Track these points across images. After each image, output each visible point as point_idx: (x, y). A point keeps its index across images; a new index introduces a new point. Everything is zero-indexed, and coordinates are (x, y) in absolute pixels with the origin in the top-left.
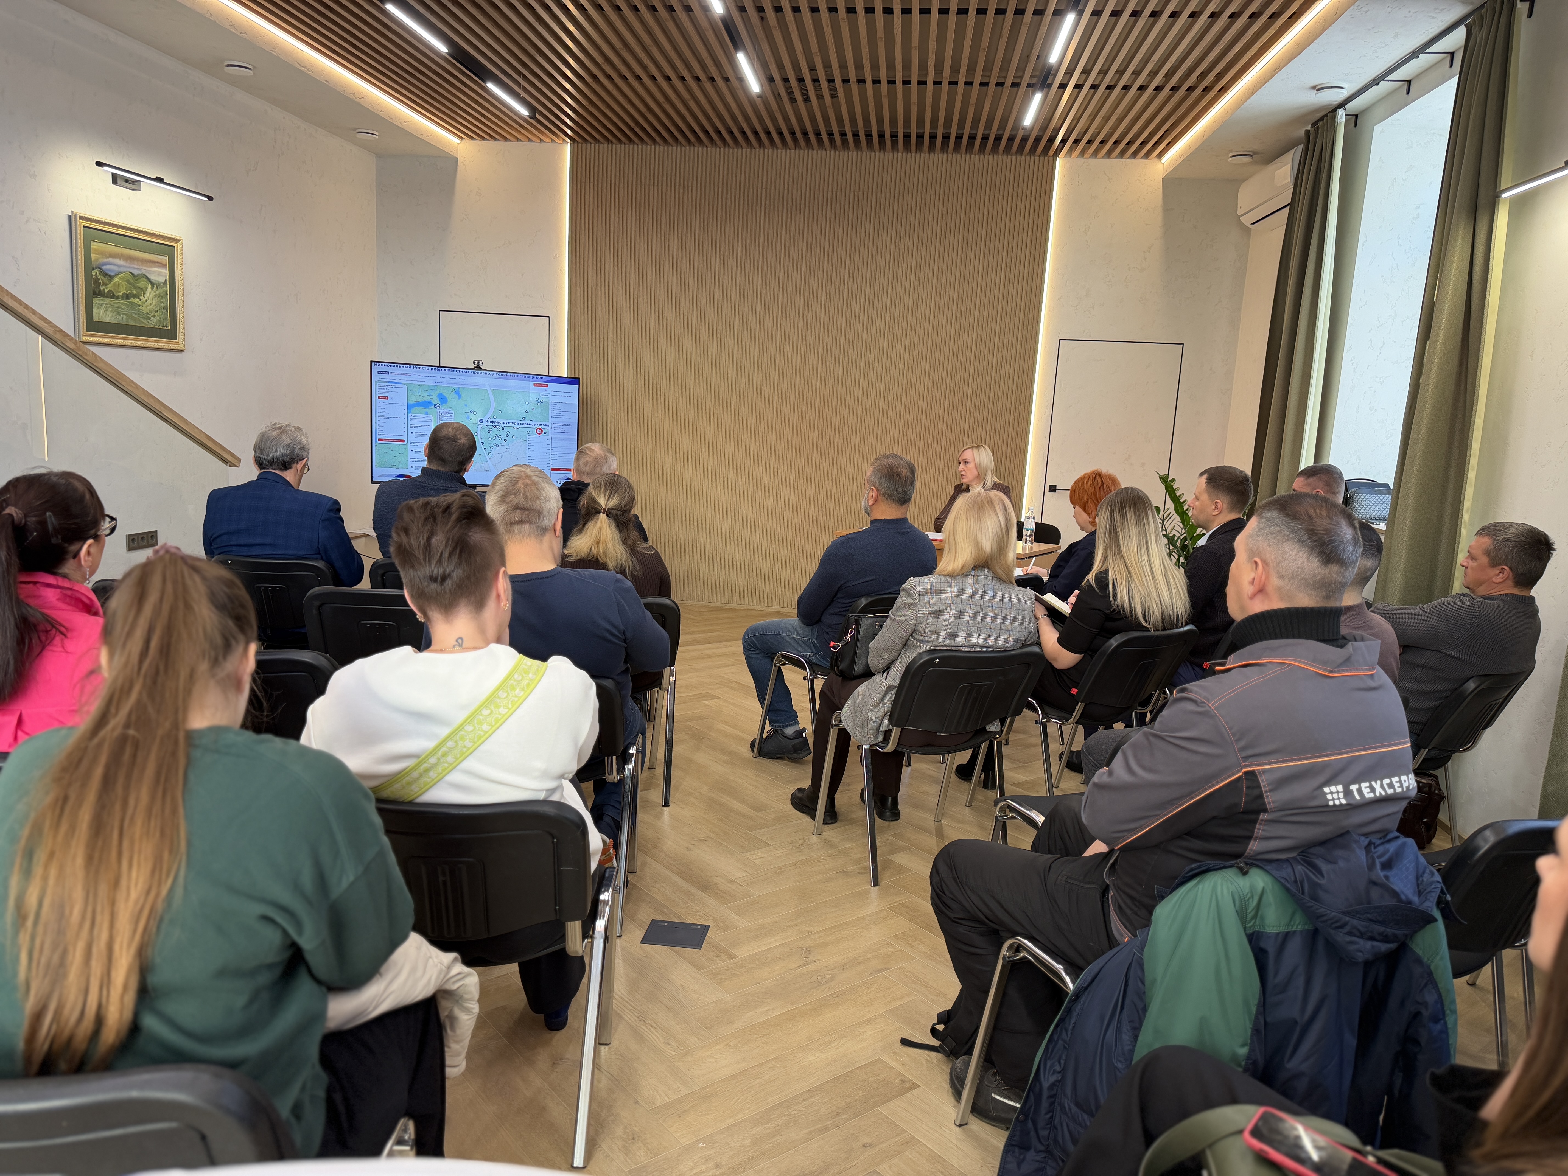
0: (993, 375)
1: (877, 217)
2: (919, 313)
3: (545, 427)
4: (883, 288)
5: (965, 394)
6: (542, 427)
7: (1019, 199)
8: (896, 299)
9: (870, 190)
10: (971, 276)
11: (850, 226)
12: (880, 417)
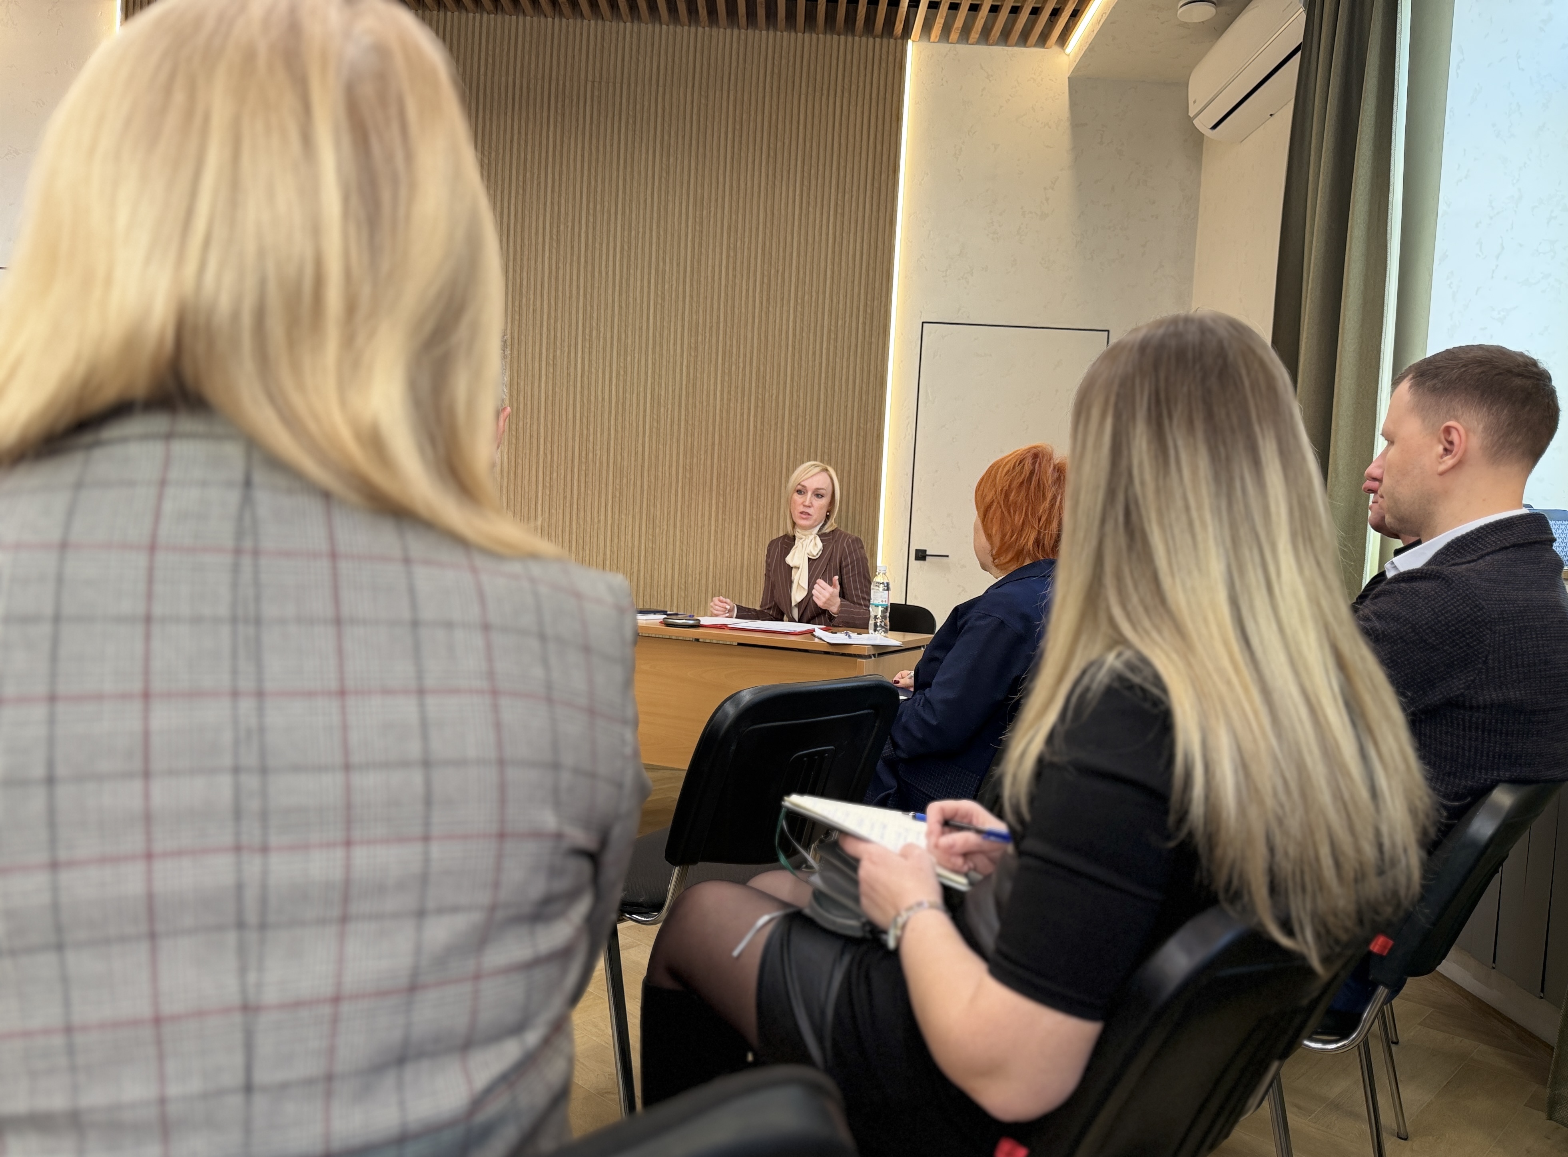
0: (823, 376)
1: (631, 121)
2: (703, 274)
4: (644, 233)
5: (781, 404)
7: (853, 103)
8: (664, 252)
9: (618, 80)
10: (783, 220)
11: (587, 134)
12: (647, 439)
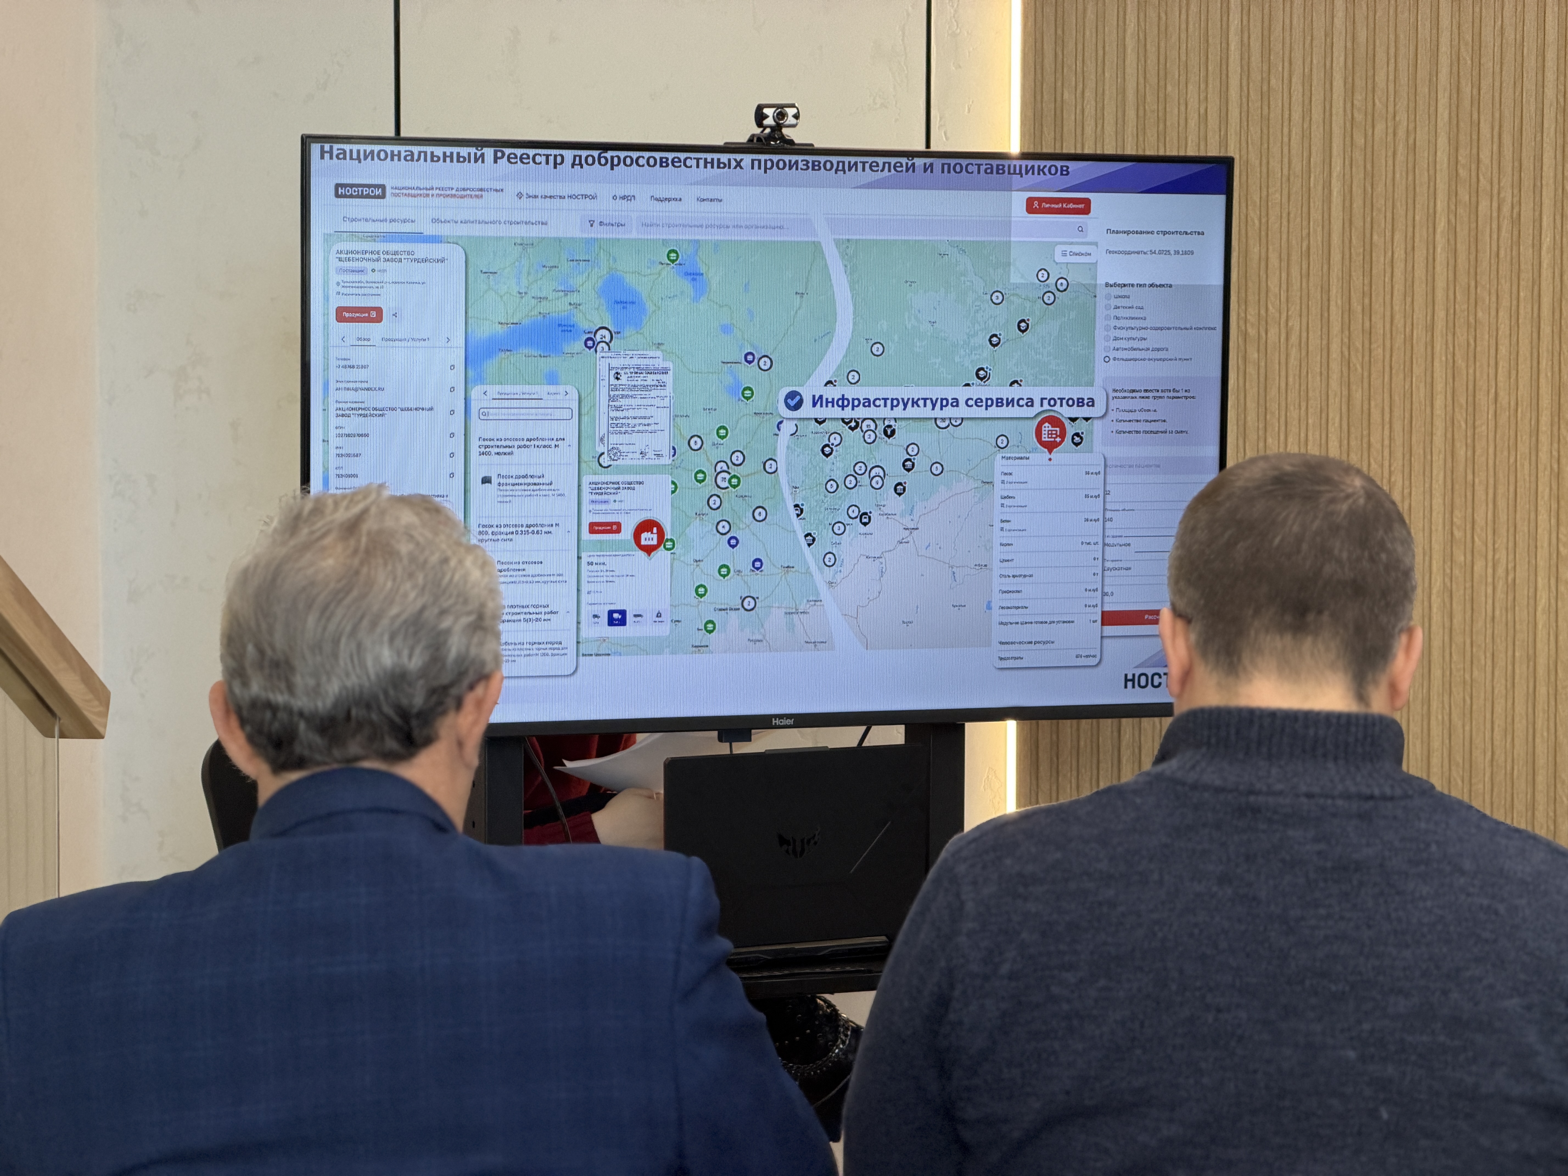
3: (1075, 412)
6: (1065, 412)
